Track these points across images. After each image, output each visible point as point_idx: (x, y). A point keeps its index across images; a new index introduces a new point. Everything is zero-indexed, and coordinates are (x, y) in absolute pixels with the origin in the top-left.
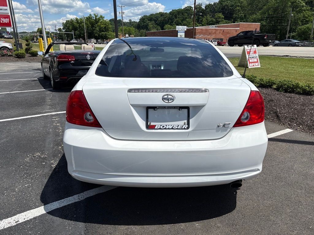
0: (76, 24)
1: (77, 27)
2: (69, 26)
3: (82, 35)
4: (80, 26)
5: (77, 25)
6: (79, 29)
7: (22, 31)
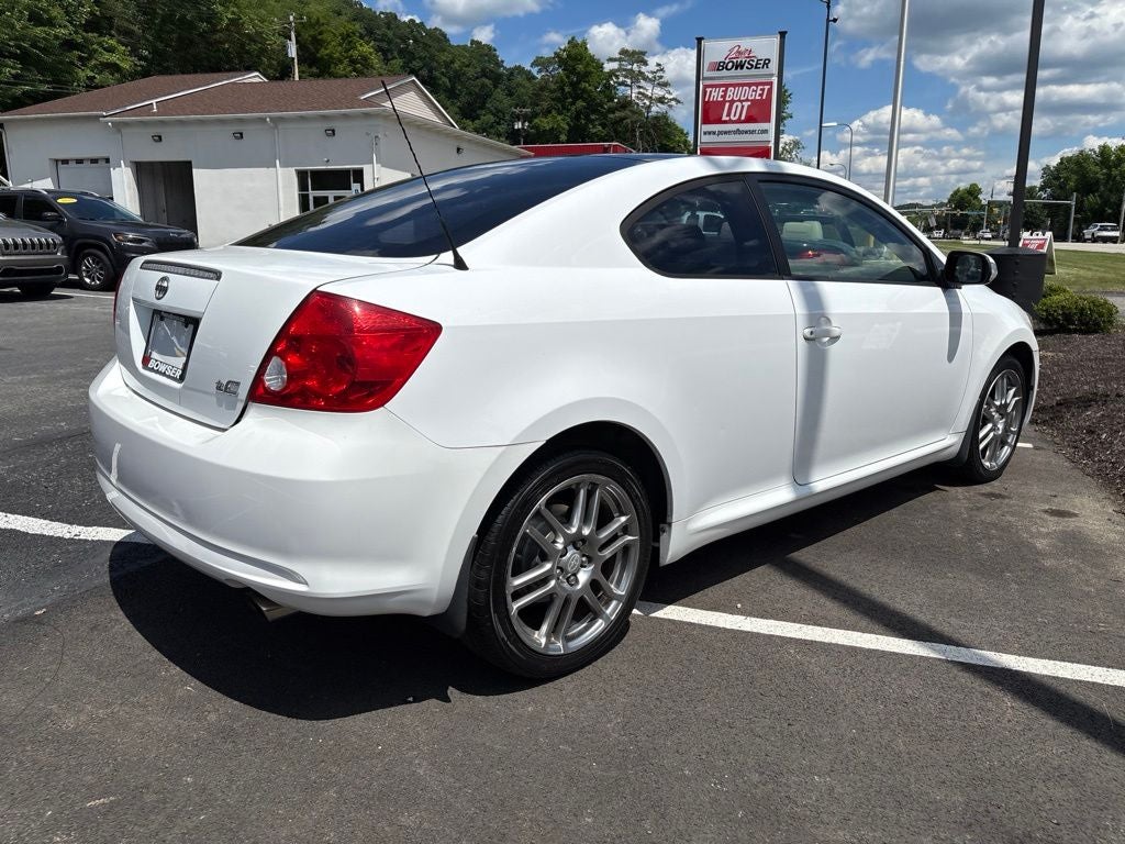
0: (1097, 169)
1: (1098, 181)
2: (1067, 179)
3: (1110, 211)
4: (1109, 176)
5: (1101, 173)
6: (1105, 186)
7: (909, 202)
